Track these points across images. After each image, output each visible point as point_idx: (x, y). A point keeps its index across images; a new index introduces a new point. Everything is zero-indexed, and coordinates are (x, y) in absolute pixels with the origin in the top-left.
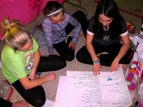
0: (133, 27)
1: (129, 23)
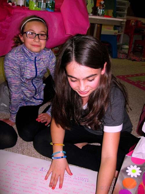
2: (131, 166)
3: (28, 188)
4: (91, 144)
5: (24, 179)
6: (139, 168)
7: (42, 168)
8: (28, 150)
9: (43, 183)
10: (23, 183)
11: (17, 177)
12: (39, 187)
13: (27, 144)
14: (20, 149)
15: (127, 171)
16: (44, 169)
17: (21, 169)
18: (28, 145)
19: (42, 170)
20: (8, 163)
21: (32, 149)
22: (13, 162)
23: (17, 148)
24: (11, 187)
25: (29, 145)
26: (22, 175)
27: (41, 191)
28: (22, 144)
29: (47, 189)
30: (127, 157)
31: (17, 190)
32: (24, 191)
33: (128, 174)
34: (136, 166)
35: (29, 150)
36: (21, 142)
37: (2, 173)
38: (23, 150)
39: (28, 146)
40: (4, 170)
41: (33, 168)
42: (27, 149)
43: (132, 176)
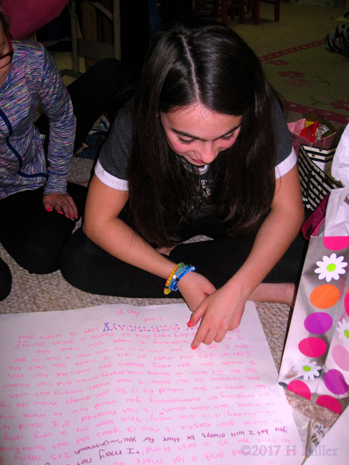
0: (326, 129)
1: (307, 120)
2: (325, 258)
3: (96, 378)
4: (188, 242)
5: (77, 364)
6: (342, 258)
7: (106, 324)
8: (45, 295)
9: (124, 355)
10: (79, 372)
11: (59, 365)
12: (120, 365)
13: (37, 282)
14: (26, 298)
15: (317, 271)
16: (110, 326)
17: (56, 344)
18: (40, 282)
19: (107, 328)
20: (19, 342)
21: (54, 289)
22: (32, 336)
23: (18, 297)
24: (57, 392)
25: (42, 283)
26: (68, 358)
27: (130, 372)
28: (24, 285)
29: (139, 365)
30: (315, 239)
31: (75, 392)
32: (90, 389)
33: (321, 277)
34: (334, 256)
35: (48, 292)
36: (21, 281)
37: (20, 369)
38: (34, 298)
39: (40, 285)
40: (20, 360)
41: (85, 332)
42: (43, 293)
43: (328, 280)
